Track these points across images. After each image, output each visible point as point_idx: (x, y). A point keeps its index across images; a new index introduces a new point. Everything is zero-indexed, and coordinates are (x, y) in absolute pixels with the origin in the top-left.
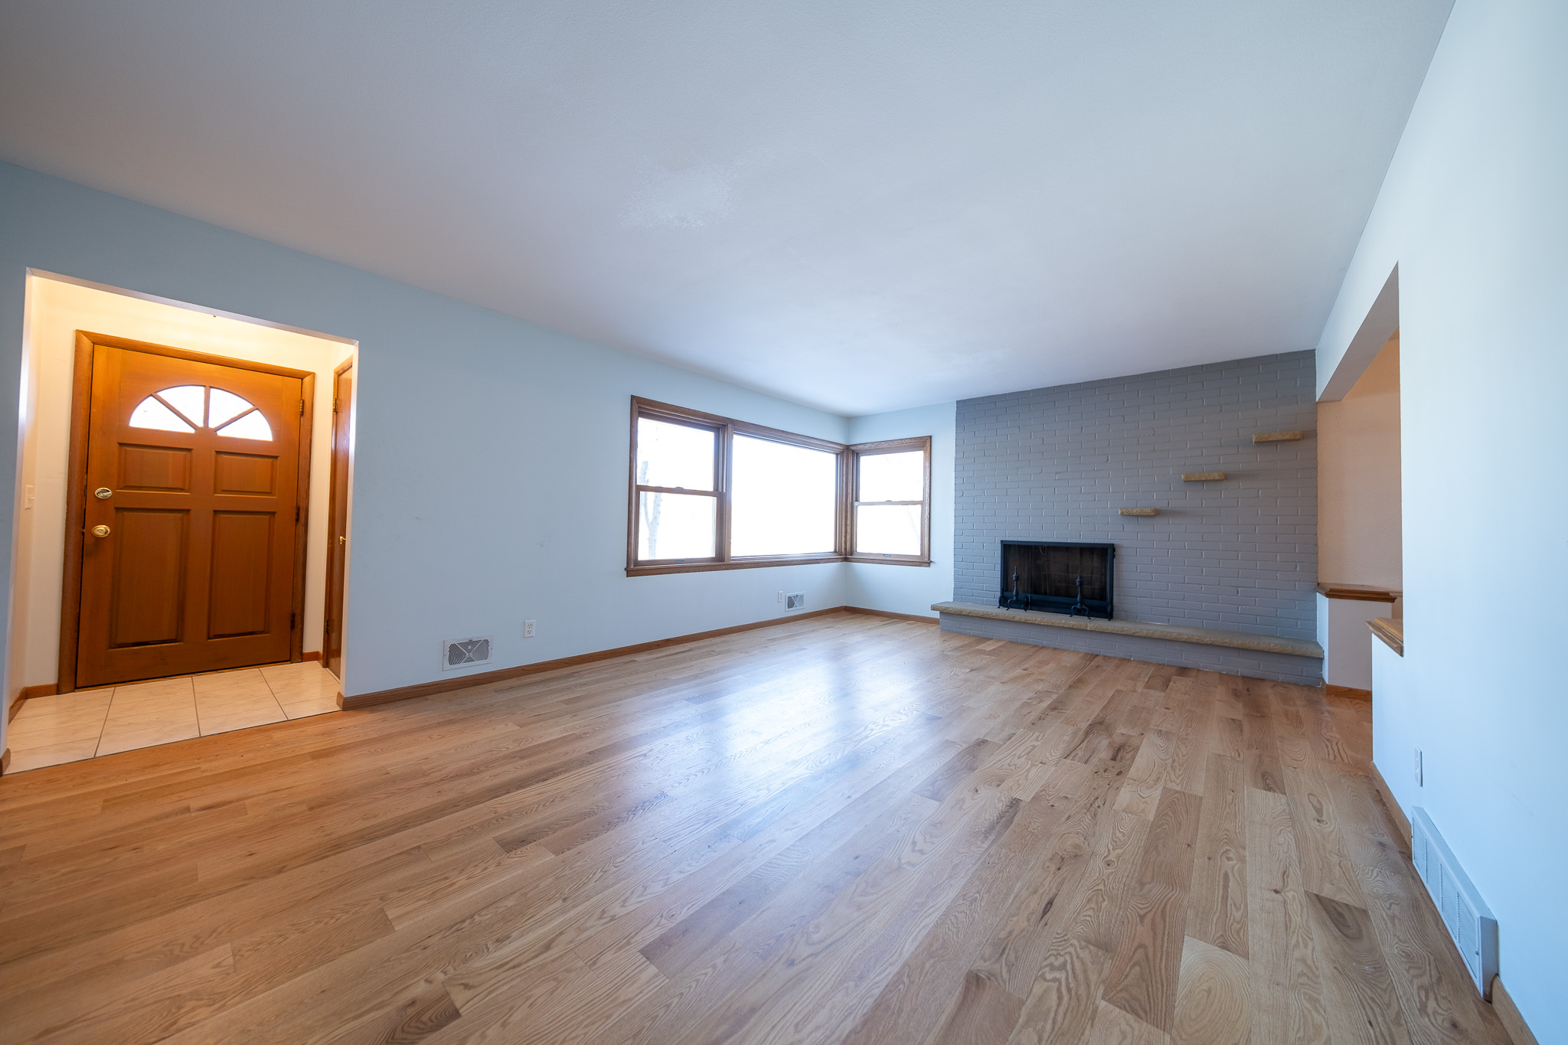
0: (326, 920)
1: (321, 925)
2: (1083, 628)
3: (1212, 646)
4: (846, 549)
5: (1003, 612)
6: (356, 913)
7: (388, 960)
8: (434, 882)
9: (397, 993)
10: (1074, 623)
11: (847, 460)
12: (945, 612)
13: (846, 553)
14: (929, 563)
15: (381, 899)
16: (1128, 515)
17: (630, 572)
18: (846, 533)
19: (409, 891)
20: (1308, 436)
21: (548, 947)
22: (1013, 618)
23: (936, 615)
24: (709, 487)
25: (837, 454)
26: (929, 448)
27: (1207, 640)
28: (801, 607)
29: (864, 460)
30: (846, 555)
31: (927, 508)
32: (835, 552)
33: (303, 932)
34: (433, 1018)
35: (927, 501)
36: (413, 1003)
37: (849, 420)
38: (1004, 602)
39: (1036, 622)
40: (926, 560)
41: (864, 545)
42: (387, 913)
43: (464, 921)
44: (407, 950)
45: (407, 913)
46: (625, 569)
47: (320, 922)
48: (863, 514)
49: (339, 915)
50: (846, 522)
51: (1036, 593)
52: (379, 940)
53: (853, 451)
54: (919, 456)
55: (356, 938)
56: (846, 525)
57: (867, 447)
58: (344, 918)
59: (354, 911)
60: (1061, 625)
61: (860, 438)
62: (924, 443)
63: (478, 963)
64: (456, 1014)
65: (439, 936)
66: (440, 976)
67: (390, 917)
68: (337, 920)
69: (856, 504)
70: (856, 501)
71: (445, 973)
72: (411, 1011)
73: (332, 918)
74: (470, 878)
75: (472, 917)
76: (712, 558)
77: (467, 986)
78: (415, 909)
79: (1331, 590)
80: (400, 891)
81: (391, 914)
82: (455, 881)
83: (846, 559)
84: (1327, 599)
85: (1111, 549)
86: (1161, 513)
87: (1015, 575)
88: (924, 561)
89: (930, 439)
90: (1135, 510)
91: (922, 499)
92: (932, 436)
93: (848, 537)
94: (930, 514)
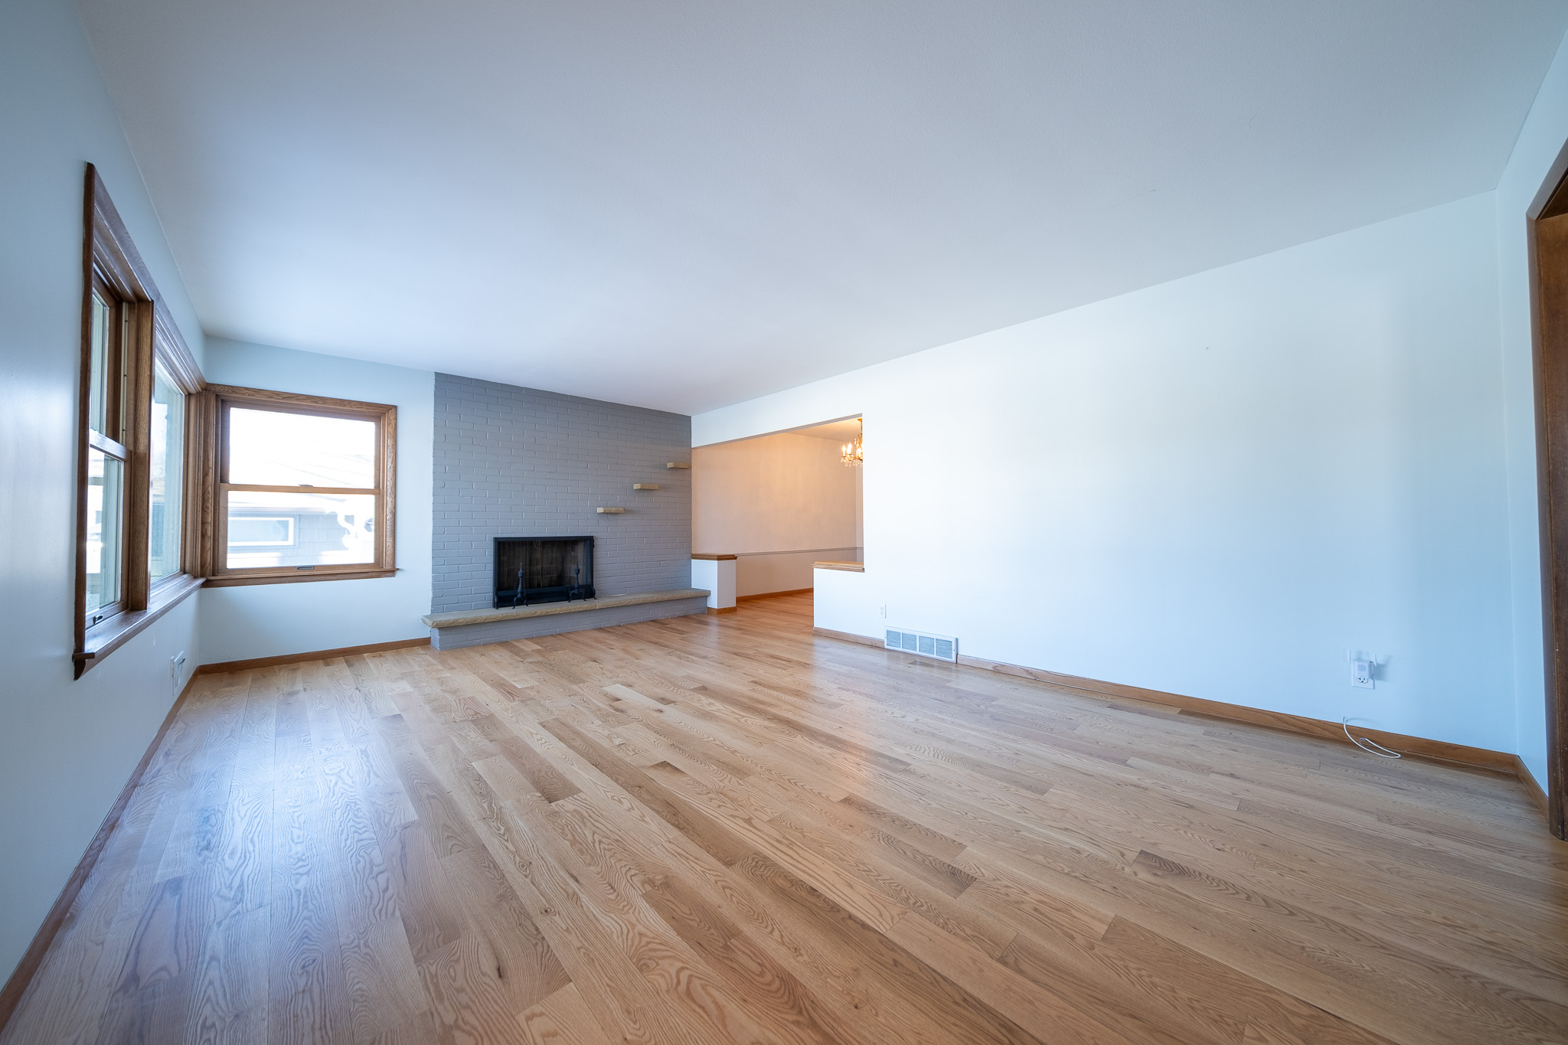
0: (1147, 979)
1: (1156, 980)
4: (204, 565)
6: (1122, 959)
7: (1141, 904)
8: (1046, 917)
9: (1157, 886)
12: (446, 628)
13: (205, 572)
14: (392, 572)
15: (1092, 948)
16: (605, 514)
19: (1068, 930)
21: (1066, 829)
25: (189, 395)
26: (391, 422)
29: (239, 418)
31: (388, 499)
32: (184, 571)
33: (1173, 990)
34: (1154, 860)
35: (388, 491)
36: (1155, 874)
40: (388, 567)
42: (1103, 933)
43: (1076, 877)
44: (1126, 898)
45: (1094, 917)
47: (1152, 983)
49: (1134, 972)
50: (204, 518)
51: (530, 587)
52: (1132, 921)
53: (216, 396)
55: (1143, 939)
56: (204, 524)
58: (1132, 965)
59: (1122, 963)
61: (235, 378)
62: (381, 414)
63: (1103, 855)
64: (1142, 852)
65: (1099, 885)
66: (1127, 869)
67: (1106, 927)
68: (1139, 969)
69: (224, 486)
70: (224, 482)
71: (1123, 869)
72: (1159, 873)
73: (1141, 976)
74: (1025, 892)
75: (1068, 874)
77: (1123, 855)
78: (1086, 914)
80: (1072, 938)
81: (1101, 929)
82: (1035, 902)
83: (207, 582)
84: (716, 562)
85: (589, 542)
86: (627, 511)
87: (521, 571)
88: (383, 567)
89: (393, 410)
90: (613, 510)
91: (377, 485)
92: (396, 407)
93: (209, 544)
94: (395, 507)
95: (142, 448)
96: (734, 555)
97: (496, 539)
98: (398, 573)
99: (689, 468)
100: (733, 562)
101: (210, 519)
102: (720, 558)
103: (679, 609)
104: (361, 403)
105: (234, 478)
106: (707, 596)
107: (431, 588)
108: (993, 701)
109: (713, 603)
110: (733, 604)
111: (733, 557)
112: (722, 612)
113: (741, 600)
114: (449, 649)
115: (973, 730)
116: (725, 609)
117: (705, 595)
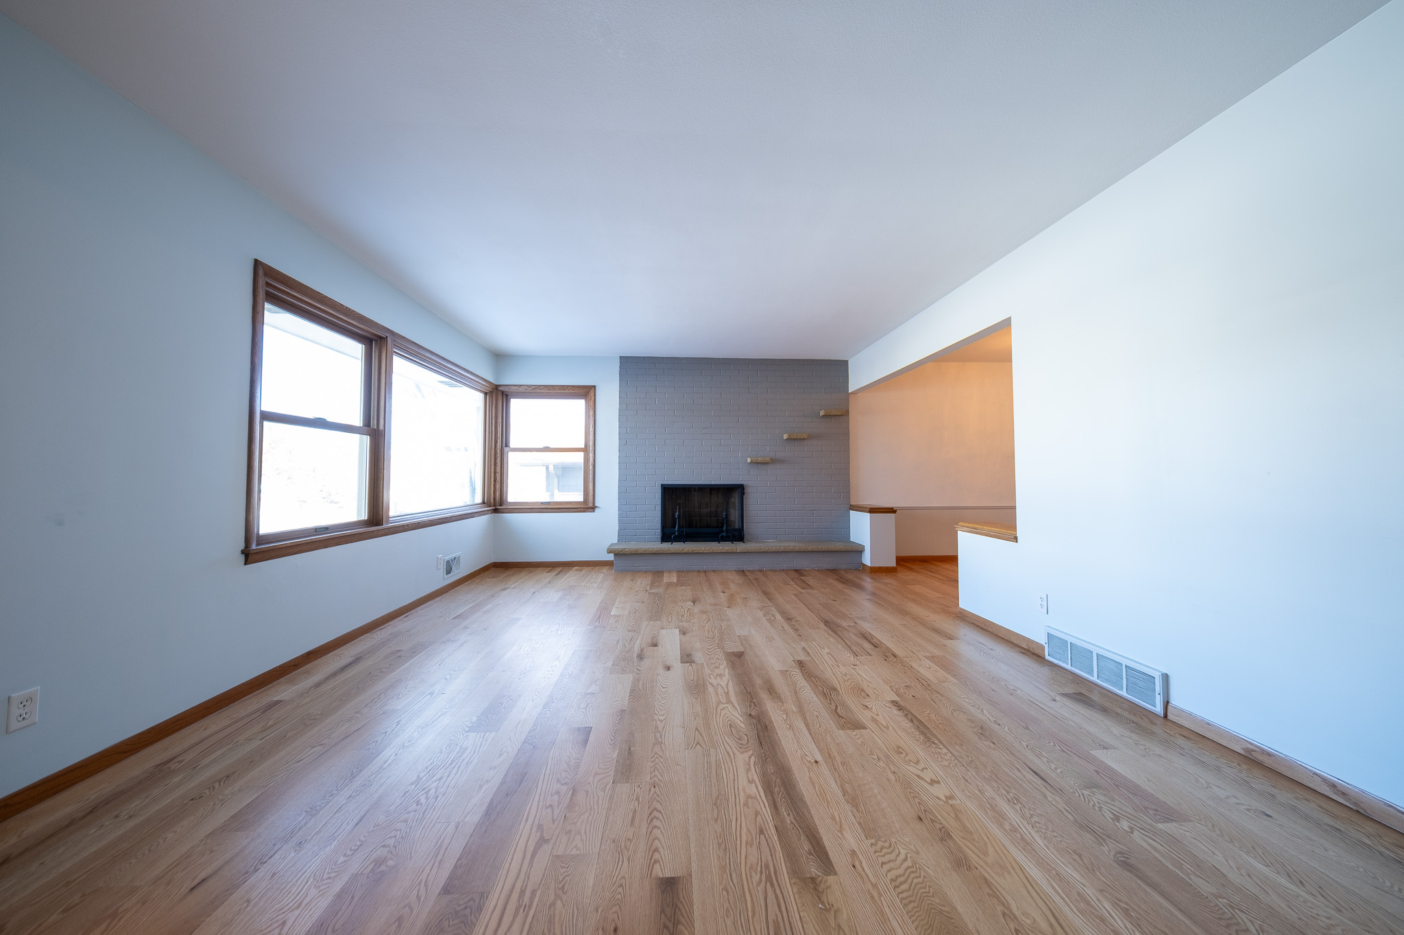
2: (735, 551)
3: (812, 552)
4: (494, 499)
5: (667, 546)
10: (728, 548)
11: (497, 400)
12: (619, 554)
13: (495, 503)
14: (593, 508)
16: (755, 463)
17: (249, 556)
18: (495, 481)
20: (844, 414)
22: (683, 550)
23: (611, 557)
24: (357, 420)
25: (486, 394)
26: (593, 398)
27: (810, 548)
28: (458, 571)
29: (515, 404)
30: (494, 506)
31: (591, 455)
32: (484, 502)
35: (591, 449)
37: (500, 357)
38: (666, 538)
39: (701, 551)
40: (591, 505)
41: (515, 493)
46: (243, 552)
48: (514, 461)
50: (495, 469)
53: (503, 392)
54: (579, 405)
56: (495, 473)
57: (521, 389)
60: (719, 551)
61: (511, 378)
62: (586, 392)
69: (506, 449)
70: (506, 446)
76: (364, 521)
79: (871, 508)
83: (496, 511)
84: (868, 515)
85: (740, 489)
86: (773, 461)
87: (677, 513)
88: (587, 506)
89: (593, 389)
90: (760, 459)
91: (585, 446)
92: (595, 386)
93: (498, 486)
94: (594, 461)
95: (381, 427)
96: (892, 508)
97: (662, 485)
98: (596, 509)
99: (847, 413)
100: (892, 515)
101: (498, 470)
102: (873, 510)
103: (827, 562)
104: (573, 386)
105: (513, 444)
106: (862, 551)
107: (617, 522)
108: (1168, 820)
109: (867, 560)
110: (894, 565)
111: (891, 511)
112: (876, 571)
113: (903, 561)
114: (623, 572)
115: (1042, 864)
116: (880, 568)
117: (859, 551)
